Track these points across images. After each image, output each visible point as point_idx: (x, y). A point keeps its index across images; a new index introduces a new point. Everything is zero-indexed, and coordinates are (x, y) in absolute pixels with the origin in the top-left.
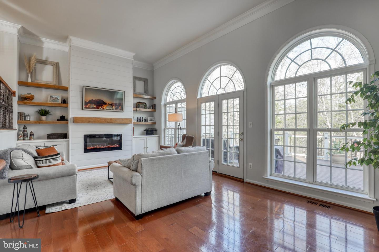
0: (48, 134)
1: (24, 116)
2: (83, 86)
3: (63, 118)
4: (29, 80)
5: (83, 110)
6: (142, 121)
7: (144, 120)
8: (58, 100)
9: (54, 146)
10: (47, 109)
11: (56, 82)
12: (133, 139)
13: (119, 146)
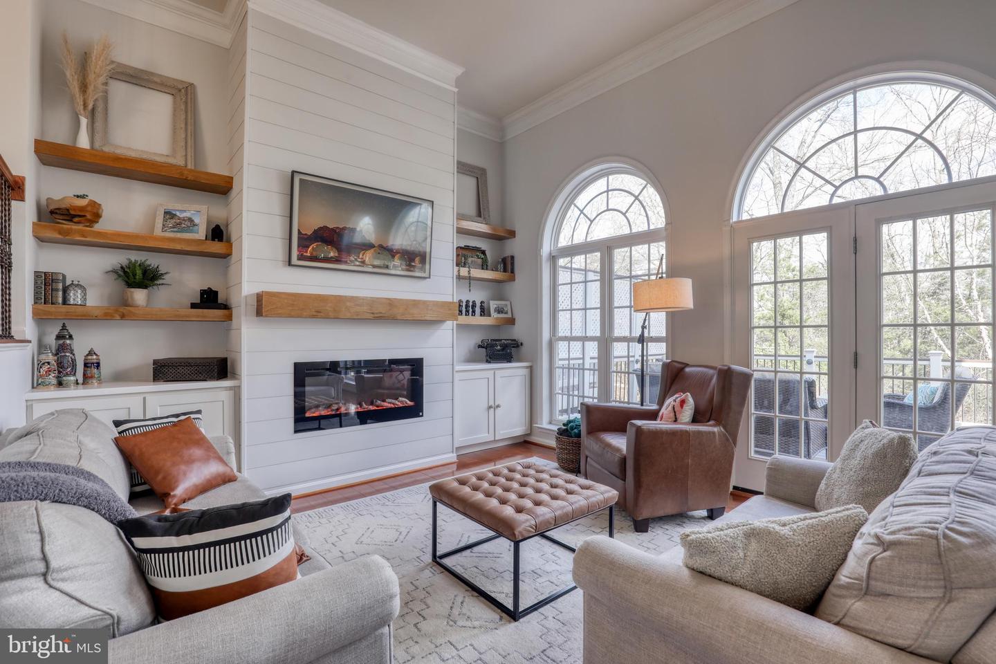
0: (155, 362)
1: (60, 286)
2: (293, 172)
3: (209, 299)
4: (84, 142)
5: (290, 264)
6: (474, 312)
7: (478, 310)
8: (196, 228)
9: (193, 416)
10: (153, 261)
11: (186, 155)
12: (456, 375)
13: (410, 403)
